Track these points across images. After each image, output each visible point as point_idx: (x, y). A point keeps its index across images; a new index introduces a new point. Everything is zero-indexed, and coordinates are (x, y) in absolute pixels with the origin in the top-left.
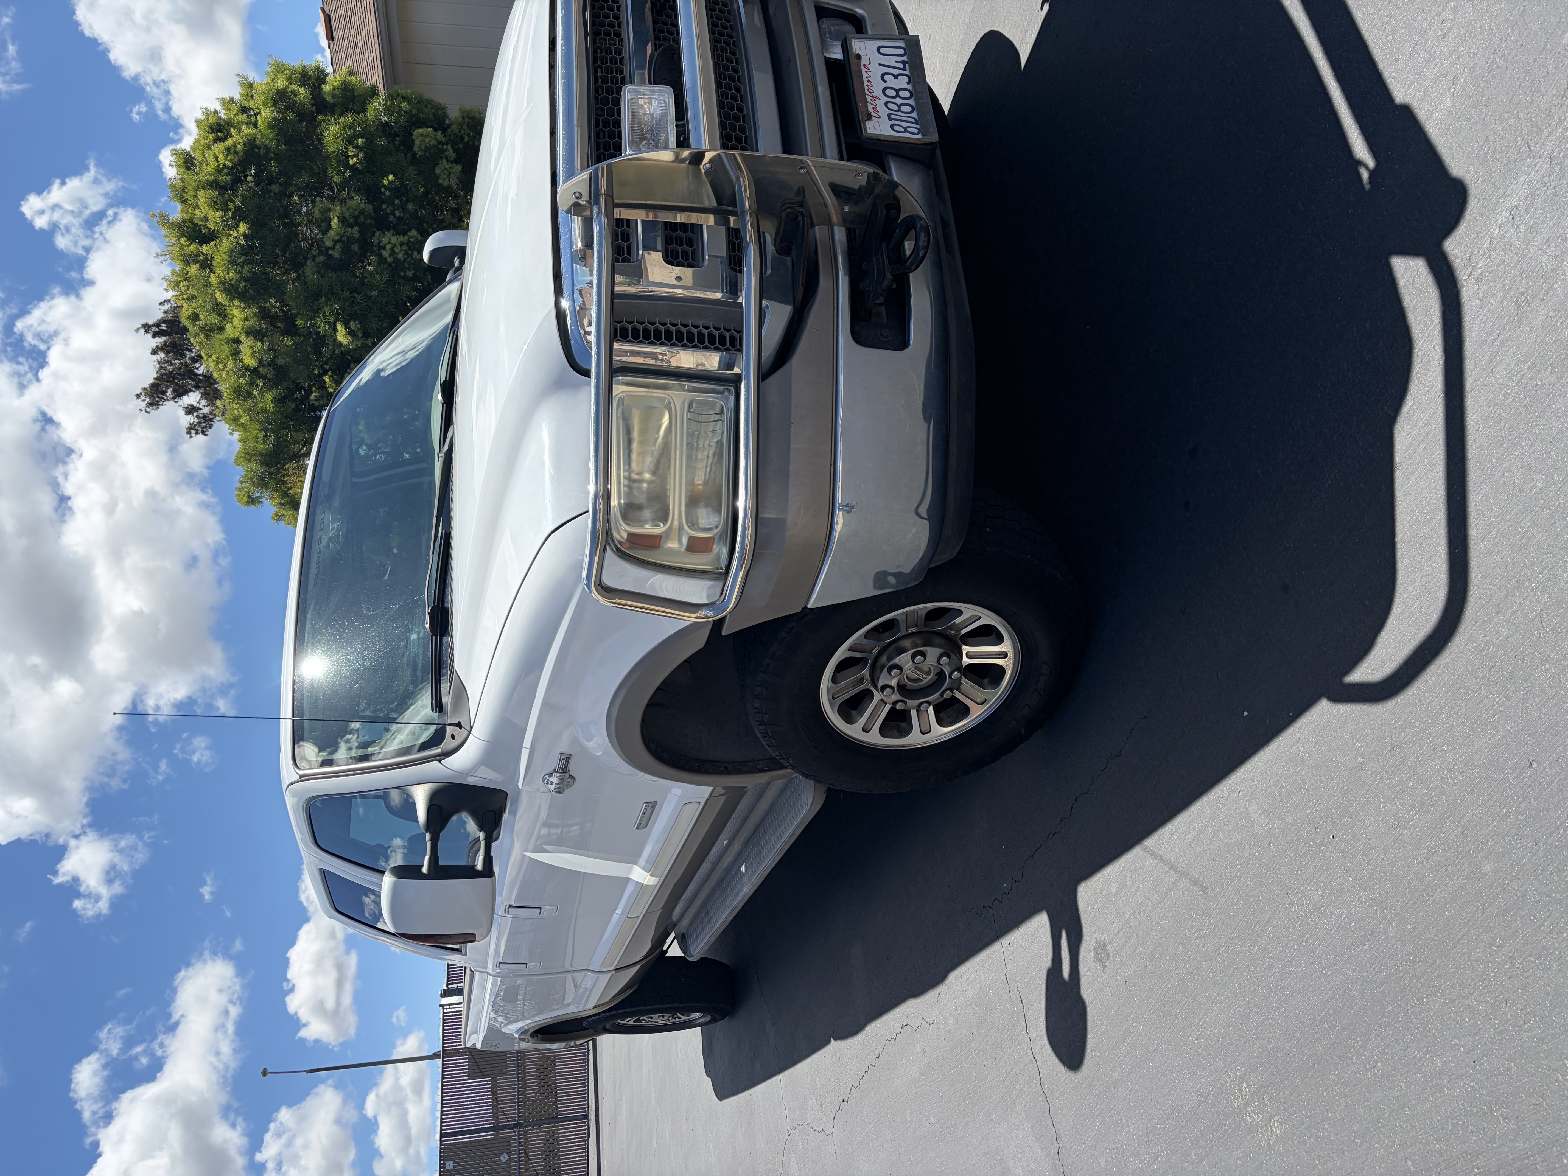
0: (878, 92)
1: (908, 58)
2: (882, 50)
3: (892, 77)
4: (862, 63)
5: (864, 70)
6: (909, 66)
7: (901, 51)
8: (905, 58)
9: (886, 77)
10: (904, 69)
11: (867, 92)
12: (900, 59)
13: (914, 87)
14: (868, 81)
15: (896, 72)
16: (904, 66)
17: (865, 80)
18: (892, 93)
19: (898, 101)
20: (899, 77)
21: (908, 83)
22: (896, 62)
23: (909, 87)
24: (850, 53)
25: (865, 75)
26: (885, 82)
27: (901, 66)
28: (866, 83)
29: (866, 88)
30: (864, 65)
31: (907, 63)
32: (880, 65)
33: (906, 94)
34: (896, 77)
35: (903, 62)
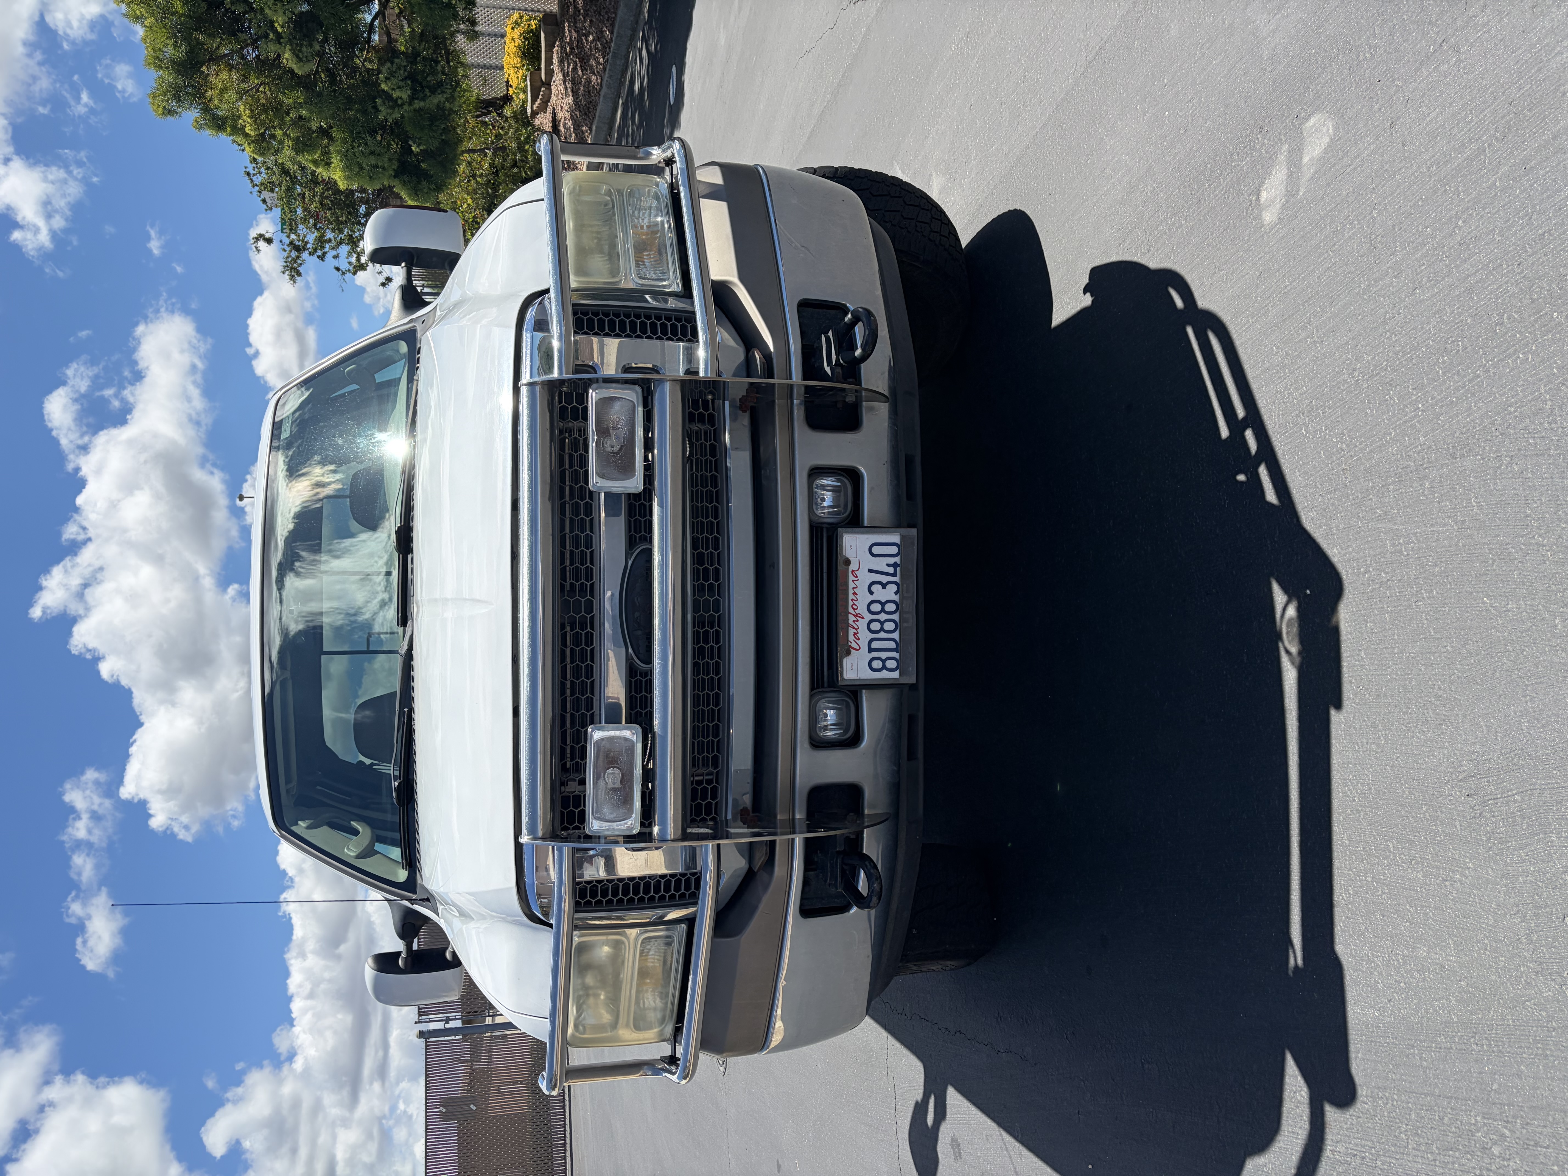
0: (862, 609)
1: (901, 561)
2: (876, 550)
3: (879, 586)
4: (851, 568)
5: (851, 578)
6: (900, 570)
7: (894, 550)
8: (897, 559)
9: (875, 588)
10: (894, 575)
11: (851, 610)
12: (892, 560)
13: (901, 599)
14: (855, 594)
15: (884, 579)
16: (895, 570)
17: (851, 592)
18: (876, 607)
19: (883, 617)
20: (889, 586)
21: (896, 593)
22: (888, 565)
23: (896, 598)
24: (839, 556)
25: (851, 585)
26: (871, 593)
27: (891, 570)
28: (851, 596)
29: (851, 603)
30: (853, 571)
31: (899, 565)
32: (870, 571)
33: (891, 607)
34: (884, 586)
35: (895, 565)
